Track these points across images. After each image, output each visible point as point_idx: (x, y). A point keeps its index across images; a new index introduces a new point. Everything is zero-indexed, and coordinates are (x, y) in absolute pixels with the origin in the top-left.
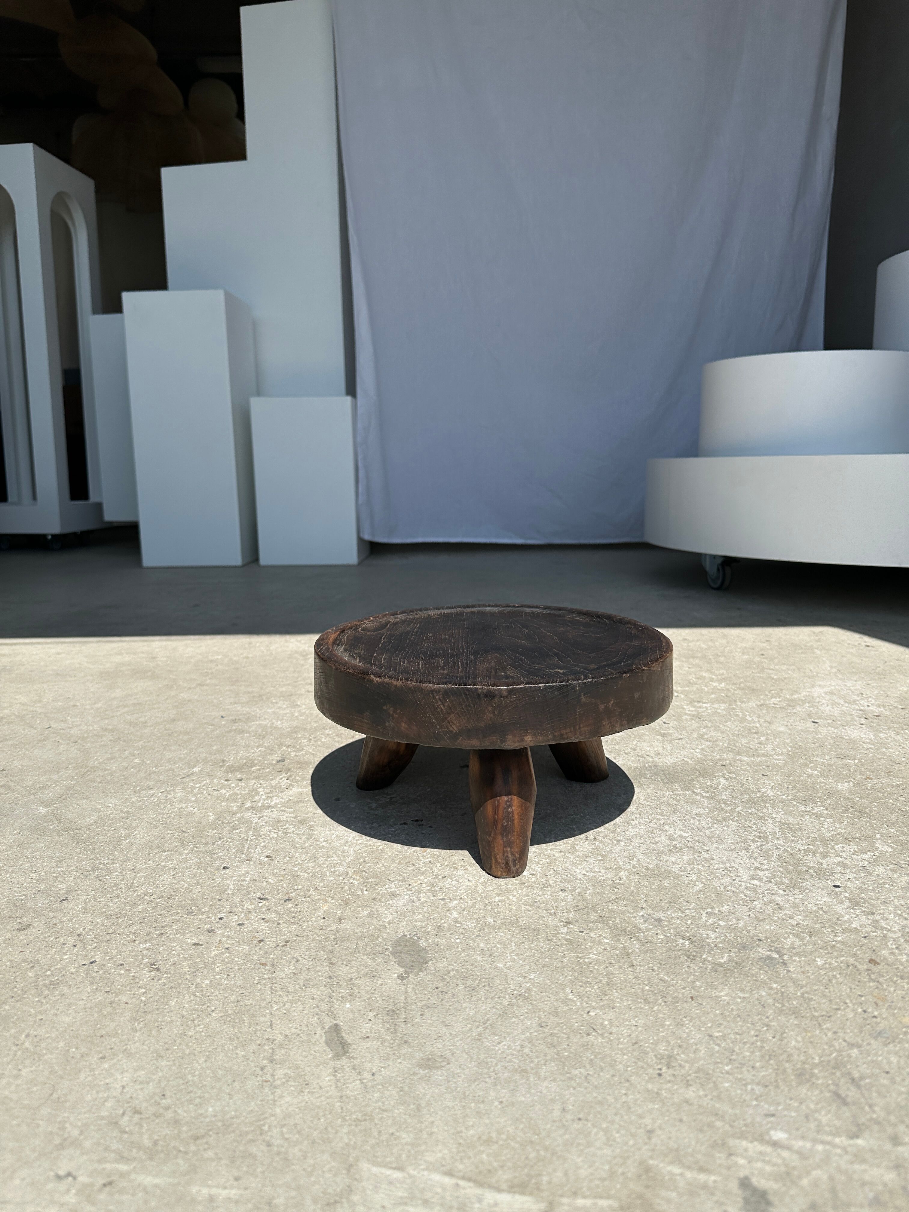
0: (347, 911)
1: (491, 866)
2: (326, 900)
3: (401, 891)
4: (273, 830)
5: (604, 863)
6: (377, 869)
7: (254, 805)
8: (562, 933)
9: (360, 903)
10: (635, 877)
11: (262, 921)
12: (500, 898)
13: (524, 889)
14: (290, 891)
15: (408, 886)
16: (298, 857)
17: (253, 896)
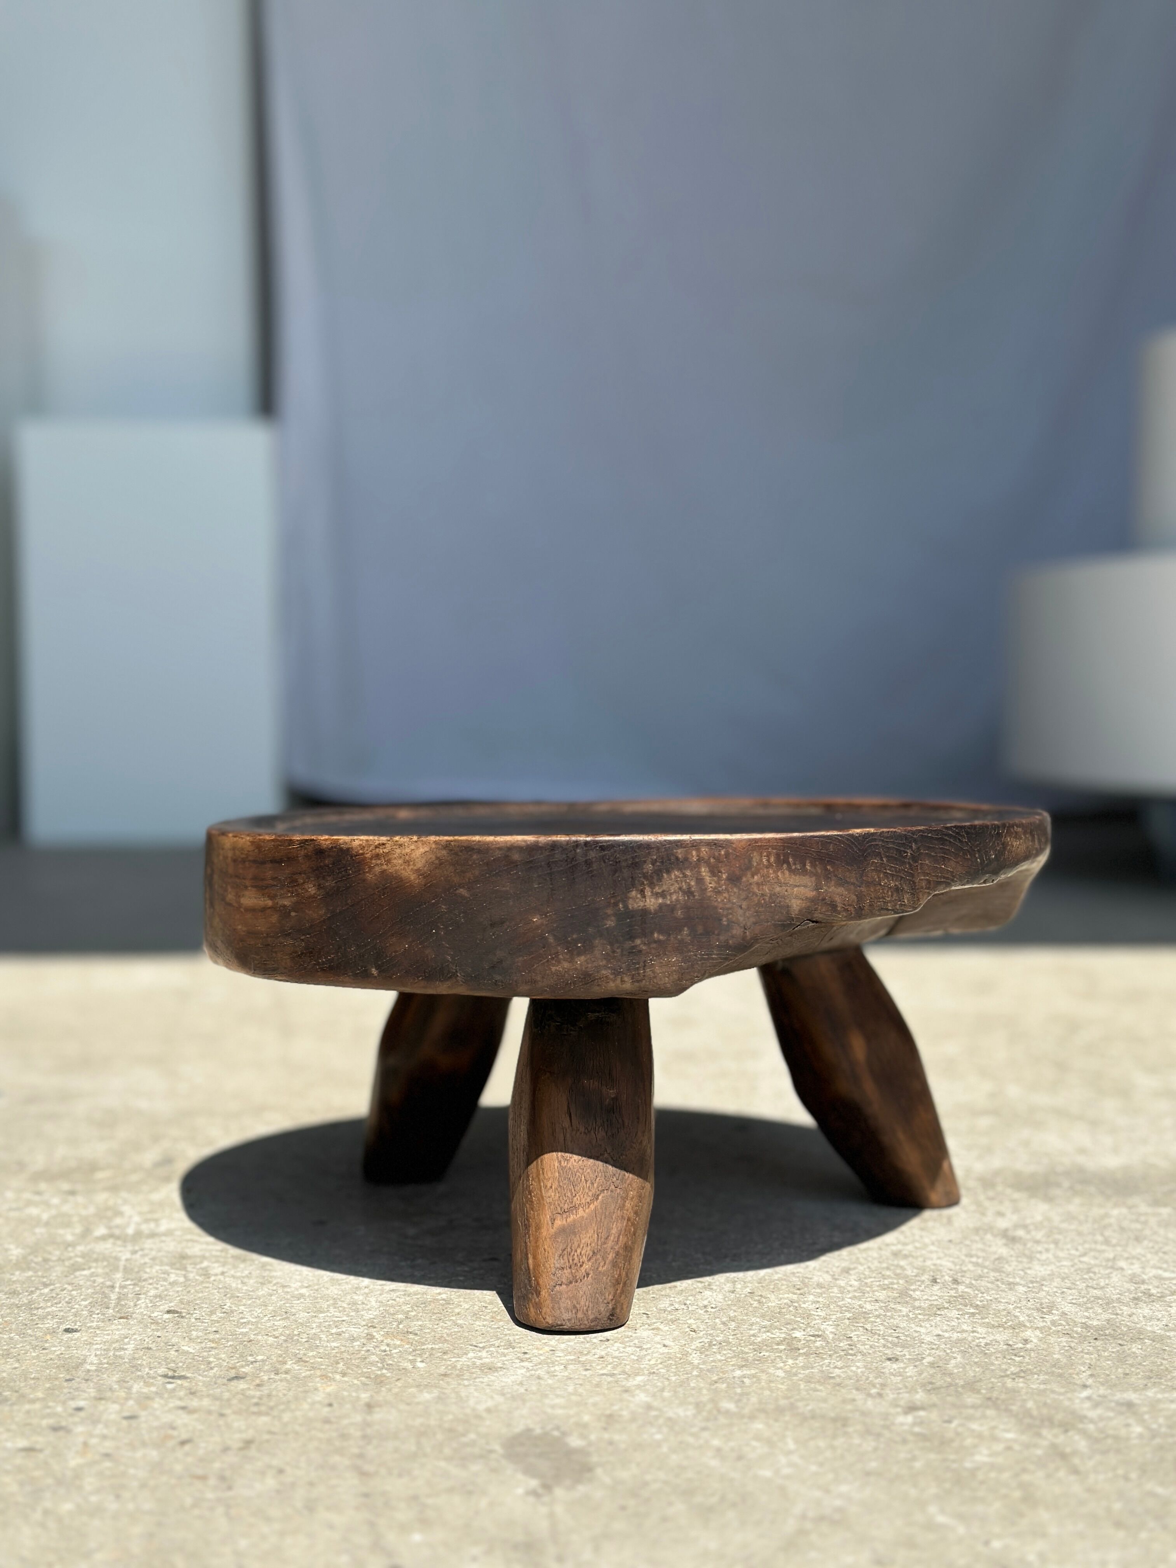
0: (383, 1394)
2: (327, 1377)
3: (506, 1362)
4: (173, 1271)
5: (982, 1318)
6: (440, 1329)
7: (117, 1232)
8: (902, 1424)
9: (410, 1380)
10: (1059, 1340)
11: (180, 1412)
12: (745, 1372)
13: (800, 1358)
14: (238, 1364)
15: (521, 1355)
16: (245, 1313)
17: (148, 1373)
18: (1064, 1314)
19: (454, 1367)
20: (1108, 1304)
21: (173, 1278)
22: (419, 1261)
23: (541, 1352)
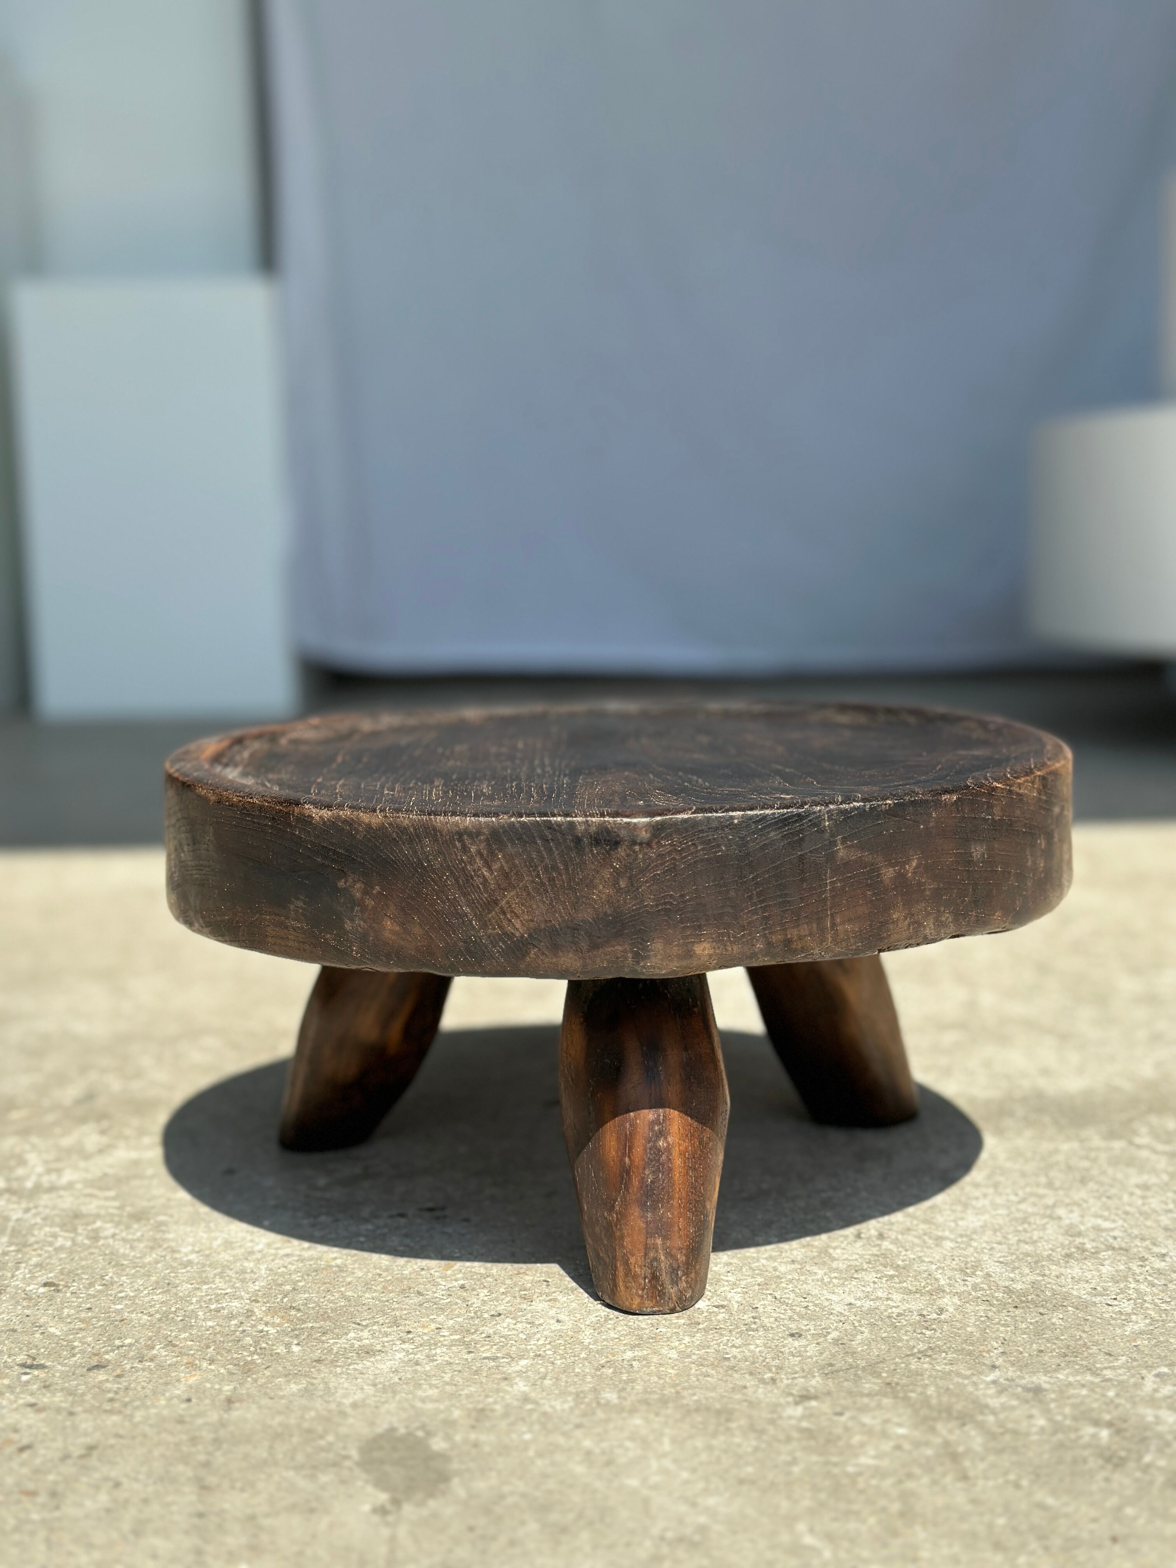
0: (248, 1385)
1: (615, 1285)
2: (193, 1365)
3: (386, 1344)
4: (63, 1234)
5: (900, 1282)
6: (326, 1302)
7: (15, 1185)
8: (790, 1418)
9: (280, 1368)
10: (977, 1308)
11: (29, 1409)
12: (636, 1353)
13: (698, 1335)
14: (103, 1350)
15: (403, 1335)
16: (125, 1285)
17: (6, 1362)
18: (988, 1275)
19: (330, 1351)
20: (1036, 1262)
21: (60, 1242)
22: (323, 1219)
23: (426, 1331)
